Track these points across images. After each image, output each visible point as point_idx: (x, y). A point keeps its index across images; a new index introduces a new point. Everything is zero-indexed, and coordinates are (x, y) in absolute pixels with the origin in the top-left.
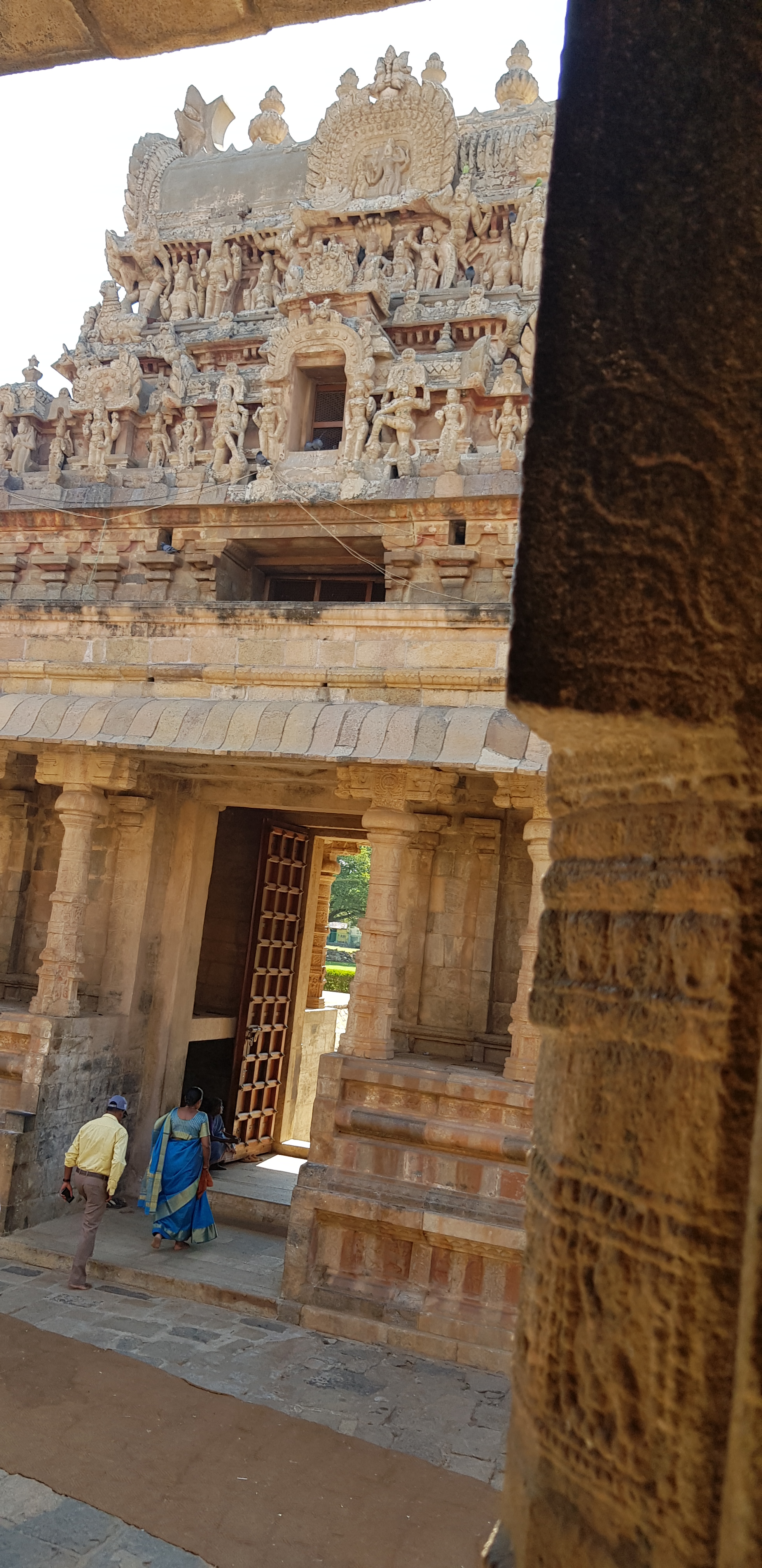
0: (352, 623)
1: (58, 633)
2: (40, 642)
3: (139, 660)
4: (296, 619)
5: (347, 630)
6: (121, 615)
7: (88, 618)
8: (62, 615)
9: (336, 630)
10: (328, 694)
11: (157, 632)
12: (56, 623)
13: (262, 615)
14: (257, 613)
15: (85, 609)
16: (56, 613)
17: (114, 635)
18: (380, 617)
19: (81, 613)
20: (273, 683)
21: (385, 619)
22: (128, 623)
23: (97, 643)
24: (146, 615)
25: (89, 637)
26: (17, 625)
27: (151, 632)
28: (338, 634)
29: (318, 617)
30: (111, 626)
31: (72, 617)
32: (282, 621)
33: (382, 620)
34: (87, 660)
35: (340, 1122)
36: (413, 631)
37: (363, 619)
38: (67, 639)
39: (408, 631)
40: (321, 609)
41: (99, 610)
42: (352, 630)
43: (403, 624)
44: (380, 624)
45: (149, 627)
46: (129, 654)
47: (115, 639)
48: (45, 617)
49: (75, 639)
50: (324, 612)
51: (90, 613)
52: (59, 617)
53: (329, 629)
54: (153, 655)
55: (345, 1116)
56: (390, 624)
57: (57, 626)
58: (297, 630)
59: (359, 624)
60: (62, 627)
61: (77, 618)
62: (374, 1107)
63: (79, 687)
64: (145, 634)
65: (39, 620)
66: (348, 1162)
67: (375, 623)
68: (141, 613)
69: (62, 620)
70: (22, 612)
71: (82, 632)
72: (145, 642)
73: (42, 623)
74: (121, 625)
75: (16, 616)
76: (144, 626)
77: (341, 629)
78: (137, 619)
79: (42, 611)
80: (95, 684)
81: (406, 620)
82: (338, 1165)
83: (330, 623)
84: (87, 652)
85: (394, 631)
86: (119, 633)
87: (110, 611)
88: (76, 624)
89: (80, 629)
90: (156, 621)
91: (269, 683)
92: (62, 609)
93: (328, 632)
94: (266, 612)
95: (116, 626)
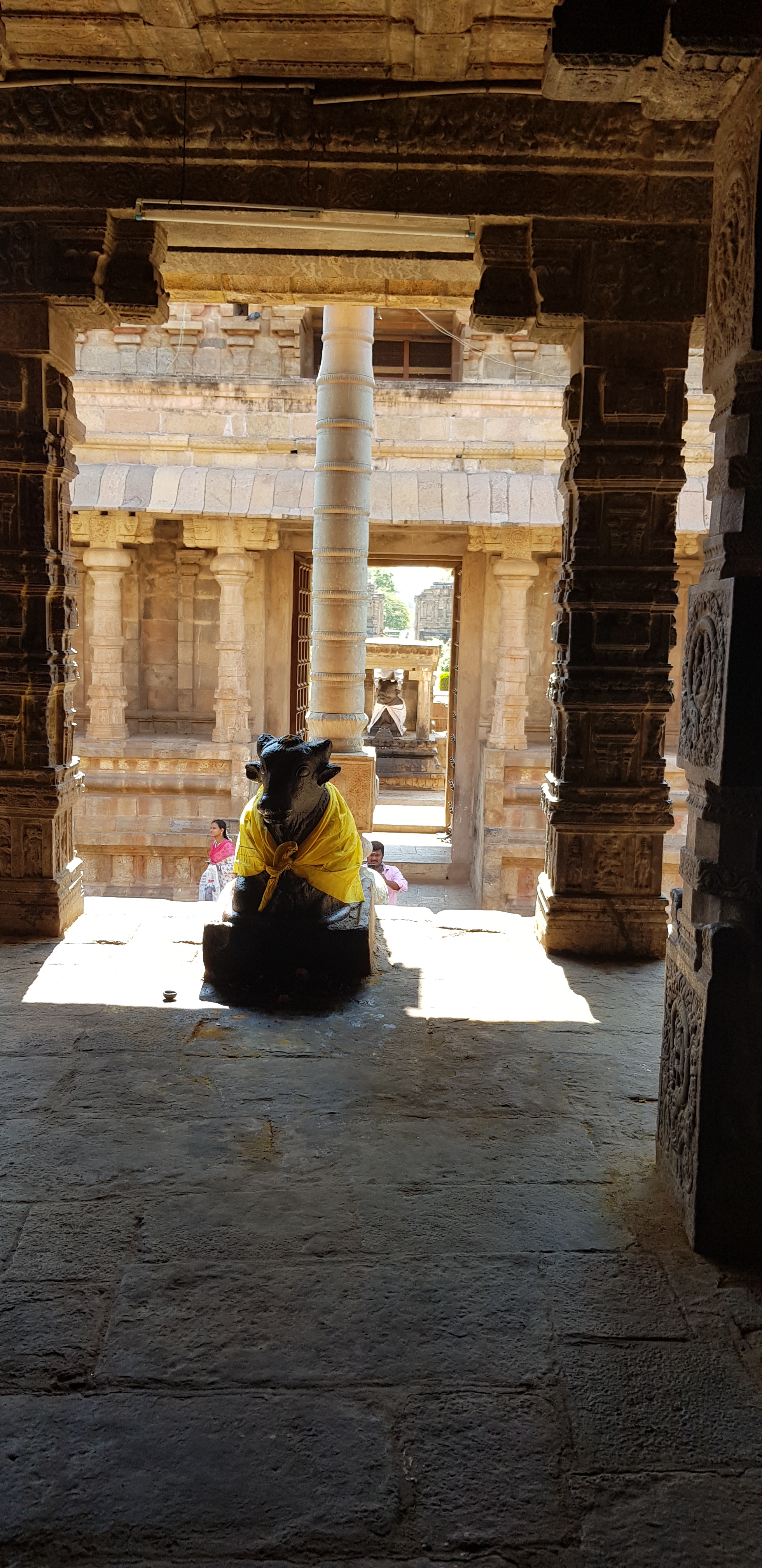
0: (479, 402)
1: (193, 407)
2: (176, 416)
3: (280, 434)
4: (428, 398)
5: (473, 407)
6: (259, 392)
7: (224, 394)
8: (198, 390)
9: (463, 407)
10: (462, 464)
11: (293, 407)
12: (189, 398)
13: (397, 394)
14: (393, 392)
15: (222, 386)
16: (191, 389)
17: (251, 410)
18: (505, 397)
19: (218, 389)
20: (413, 455)
21: (508, 399)
22: (264, 399)
23: (236, 417)
24: (284, 392)
25: (227, 412)
26: (148, 400)
27: (287, 407)
28: (466, 411)
29: (449, 396)
30: (246, 402)
31: (207, 393)
32: (414, 399)
33: (507, 400)
34: (227, 433)
35: (508, 796)
36: (531, 409)
37: (489, 399)
38: (205, 413)
39: (526, 409)
40: (453, 390)
41: (237, 387)
42: (478, 407)
43: (523, 403)
44: (504, 403)
45: (286, 403)
46: (270, 428)
47: (254, 414)
48: (179, 392)
49: (212, 414)
50: (455, 393)
51: (227, 389)
52: (193, 393)
53: (457, 407)
54: (294, 430)
55: (512, 792)
56: (512, 403)
57: (191, 401)
58: (428, 408)
59: (485, 402)
60: (196, 402)
61: (213, 393)
62: (529, 784)
63: (222, 459)
64: (283, 410)
65: (173, 394)
66: (517, 823)
67: (499, 402)
68: (279, 390)
69: (197, 395)
70: (155, 387)
71: (217, 407)
72: (284, 418)
73: (175, 398)
74: (257, 400)
75: (148, 391)
76: (281, 402)
77: (468, 407)
78: (275, 395)
79: (177, 386)
80: (238, 456)
81: (526, 400)
82: (509, 826)
83: (459, 401)
84: (227, 426)
85: (515, 408)
86: (255, 407)
87: (247, 388)
88: (209, 399)
89: (215, 404)
90: (293, 397)
91: (409, 455)
92: (198, 385)
93: (457, 409)
94: (401, 391)
95: (252, 402)
